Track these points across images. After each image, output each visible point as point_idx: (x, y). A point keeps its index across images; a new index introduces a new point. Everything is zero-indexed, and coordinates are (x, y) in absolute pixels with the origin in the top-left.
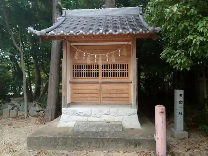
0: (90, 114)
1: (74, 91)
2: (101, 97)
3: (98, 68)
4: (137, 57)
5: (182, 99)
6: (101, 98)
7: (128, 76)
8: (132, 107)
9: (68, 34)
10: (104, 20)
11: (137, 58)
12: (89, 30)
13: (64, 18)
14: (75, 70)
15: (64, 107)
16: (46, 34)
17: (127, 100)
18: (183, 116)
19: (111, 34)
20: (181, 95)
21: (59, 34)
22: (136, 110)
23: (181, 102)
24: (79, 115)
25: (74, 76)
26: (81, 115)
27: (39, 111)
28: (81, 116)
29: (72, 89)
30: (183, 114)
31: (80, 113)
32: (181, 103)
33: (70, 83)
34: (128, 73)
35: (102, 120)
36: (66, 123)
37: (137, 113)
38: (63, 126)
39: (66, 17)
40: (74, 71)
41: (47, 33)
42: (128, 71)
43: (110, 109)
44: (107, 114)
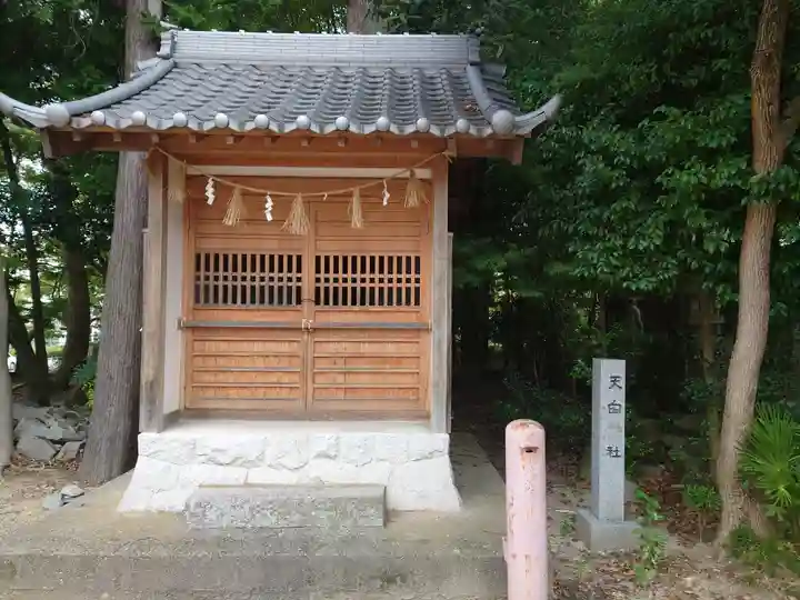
0: (257, 457)
1: (199, 362)
2: (310, 386)
3: (299, 270)
4: (449, 230)
5: (620, 397)
6: (310, 391)
7: (417, 303)
8: (428, 427)
9: (167, 125)
10: (329, 80)
11: (452, 234)
12: (253, 114)
13: (167, 64)
14: (202, 273)
15: (149, 428)
16: (70, 122)
17: (415, 397)
18: (622, 461)
19: (343, 134)
20: (615, 379)
21: (124, 124)
22: (442, 440)
23: (617, 407)
24: (212, 461)
25: (197, 300)
26: (222, 461)
27: (62, 442)
28: (221, 464)
29: (190, 356)
30: (622, 452)
31: (213, 451)
32: (616, 411)
33: (180, 327)
34: (417, 290)
35: (306, 481)
36: (156, 496)
37: (446, 451)
38: (141, 507)
39: (177, 61)
40: (198, 278)
41: (75, 119)
42: (417, 285)
43: (342, 434)
44: (329, 457)
